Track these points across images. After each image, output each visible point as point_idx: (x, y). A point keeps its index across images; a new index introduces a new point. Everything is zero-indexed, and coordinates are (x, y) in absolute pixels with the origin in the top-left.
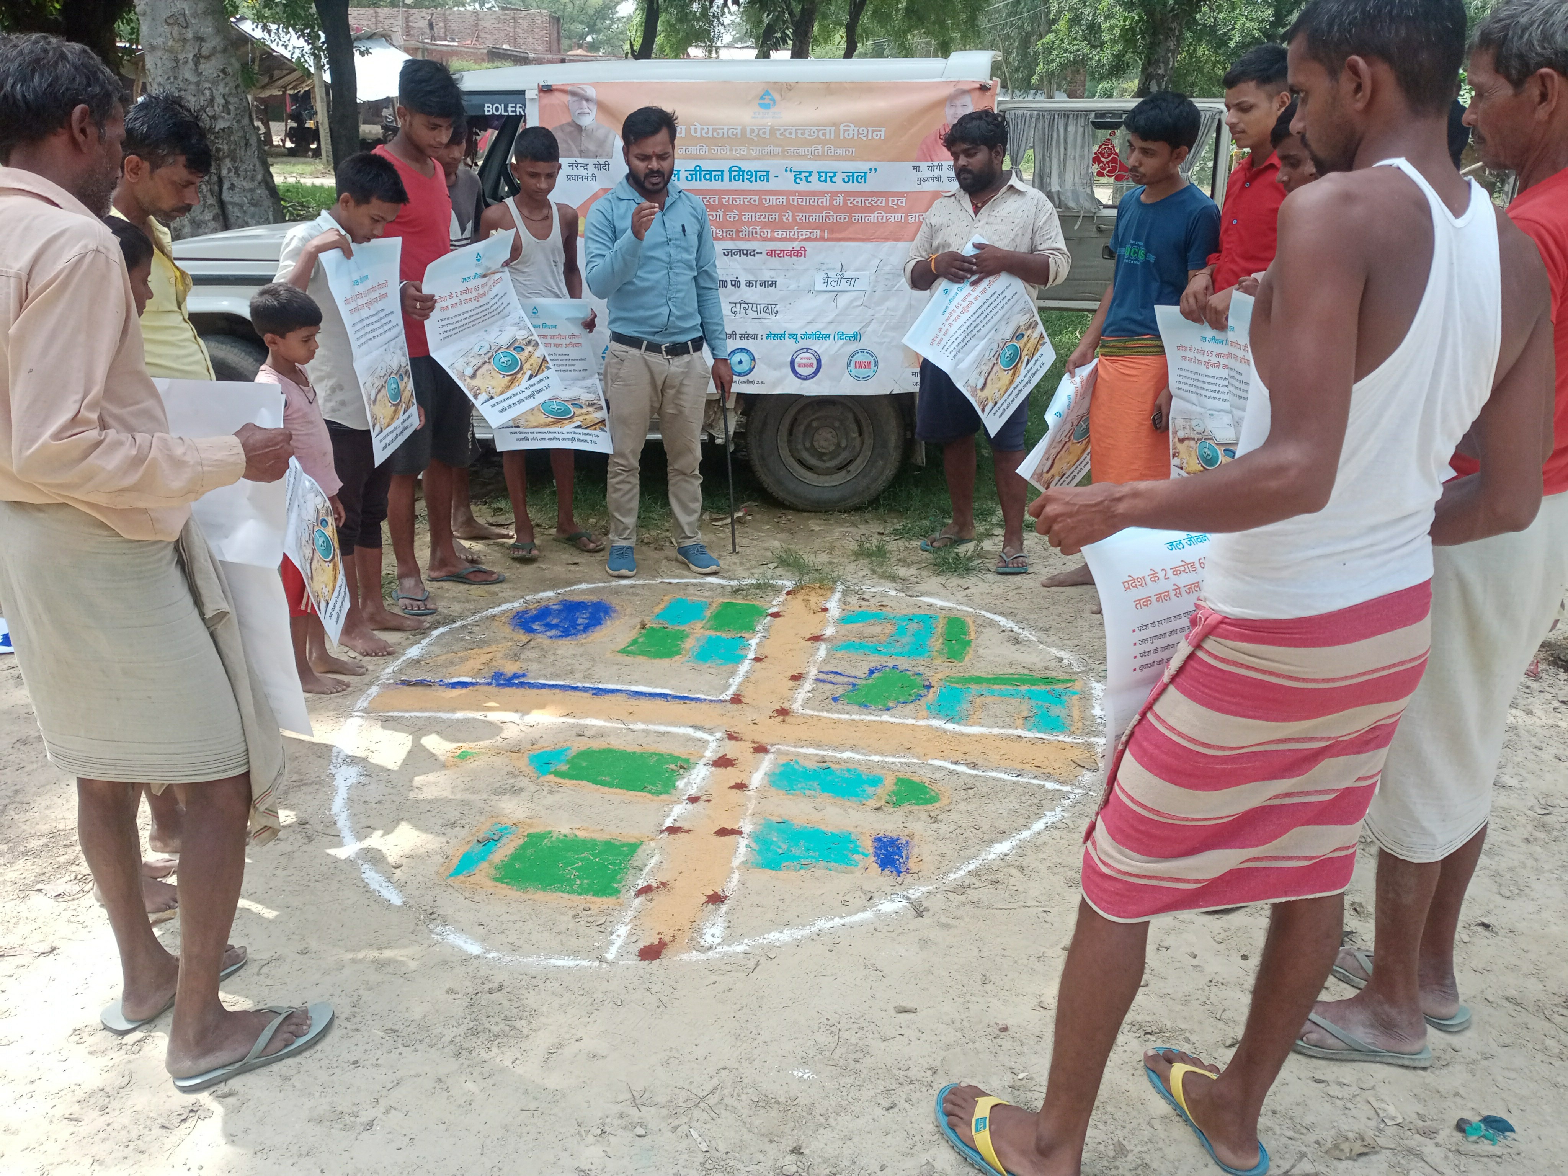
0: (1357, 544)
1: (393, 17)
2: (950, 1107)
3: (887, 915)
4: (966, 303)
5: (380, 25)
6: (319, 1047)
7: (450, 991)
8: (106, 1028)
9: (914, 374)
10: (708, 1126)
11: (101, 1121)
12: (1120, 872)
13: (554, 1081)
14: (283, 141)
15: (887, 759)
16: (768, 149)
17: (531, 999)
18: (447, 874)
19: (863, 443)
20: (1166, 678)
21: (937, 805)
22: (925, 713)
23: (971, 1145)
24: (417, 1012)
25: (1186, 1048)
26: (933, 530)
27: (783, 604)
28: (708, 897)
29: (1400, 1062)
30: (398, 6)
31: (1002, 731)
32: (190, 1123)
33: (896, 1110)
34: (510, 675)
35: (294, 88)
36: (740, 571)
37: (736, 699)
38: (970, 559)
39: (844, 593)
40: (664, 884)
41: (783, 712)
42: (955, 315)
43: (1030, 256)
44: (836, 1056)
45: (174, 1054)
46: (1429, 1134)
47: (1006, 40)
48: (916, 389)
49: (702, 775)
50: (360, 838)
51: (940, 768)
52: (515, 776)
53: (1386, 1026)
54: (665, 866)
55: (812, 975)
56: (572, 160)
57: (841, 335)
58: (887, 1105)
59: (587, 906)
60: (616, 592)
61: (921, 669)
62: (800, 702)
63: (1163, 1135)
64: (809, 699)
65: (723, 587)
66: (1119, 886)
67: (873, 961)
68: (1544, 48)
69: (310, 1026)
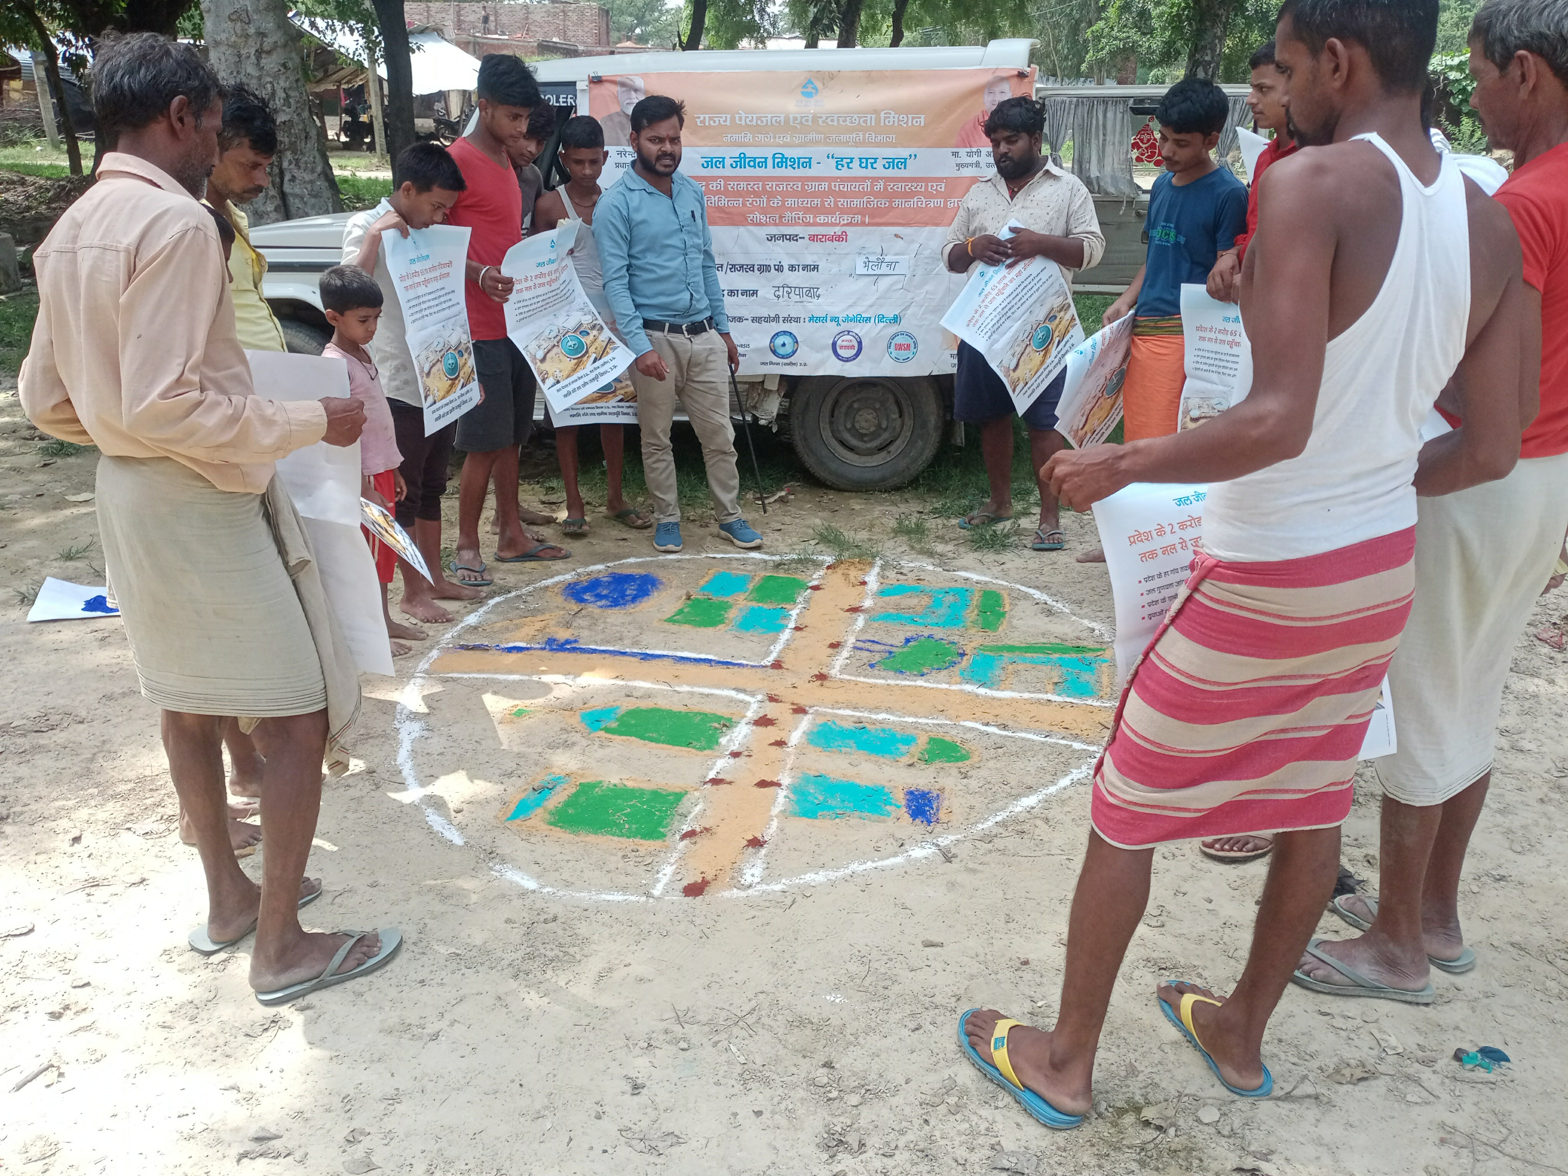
0: (1341, 491)
1: (446, 11)
2: (970, 1028)
3: (917, 860)
4: (1002, 285)
5: (431, 19)
6: (388, 968)
7: (508, 921)
8: (193, 949)
10: (746, 1042)
11: (191, 1029)
12: (1125, 801)
13: (605, 1001)
14: (338, 135)
15: (920, 721)
16: (812, 136)
17: (583, 929)
18: (505, 818)
19: (903, 425)
20: (1166, 621)
21: (968, 762)
22: (959, 680)
23: (990, 1061)
24: (478, 939)
25: (1199, 982)
26: (972, 508)
27: (823, 578)
28: (749, 841)
29: (1403, 998)
31: (1032, 695)
32: (271, 1032)
33: (922, 1031)
34: (562, 640)
35: (348, 82)
36: (782, 547)
37: (777, 665)
38: (1007, 536)
39: (883, 568)
40: (707, 829)
41: (822, 677)
42: (990, 297)
43: (1065, 240)
44: (866, 983)
45: (256, 971)
46: (1428, 1063)
47: (1055, 29)
48: (954, 370)
49: (743, 733)
50: (423, 784)
51: (971, 729)
52: (568, 732)
53: (1391, 964)
54: (708, 813)
55: (845, 912)
56: (620, 148)
57: (881, 318)
58: (913, 1027)
59: (635, 847)
60: (663, 566)
61: (956, 638)
62: (837, 668)
63: (1172, 1058)
64: (847, 665)
65: (765, 561)
66: (1124, 814)
67: (903, 901)
68: (1521, 32)
69: (380, 948)
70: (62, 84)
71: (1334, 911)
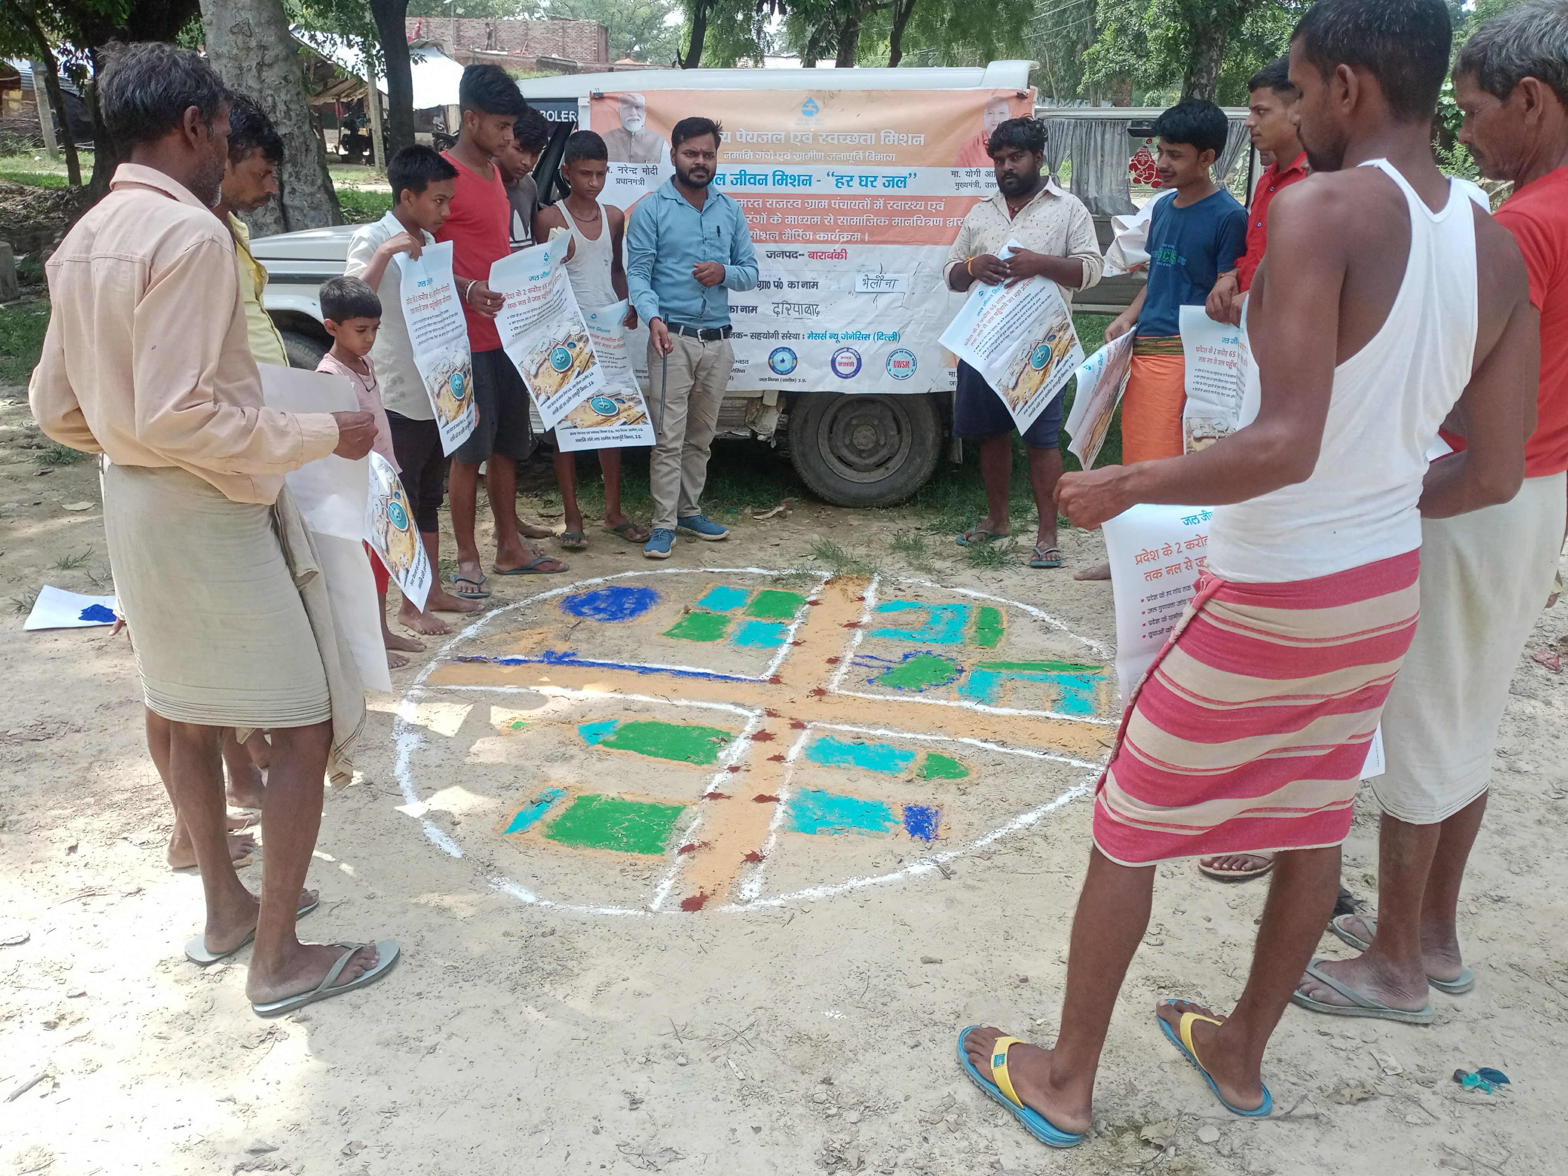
0: (1347, 513)
1: (444, 26)
2: (970, 1045)
3: (916, 876)
4: (1000, 305)
5: (431, 34)
6: (385, 980)
7: (506, 934)
8: (190, 959)
9: (951, 374)
10: (744, 1058)
11: (188, 1040)
12: (1127, 818)
13: (604, 1013)
14: (337, 148)
15: (919, 737)
16: (811, 154)
17: (581, 943)
18: (502, 831)
19: (901, 441)
20: (1171, 640)
21: (966, 779)
22: (957, 695)
23: (989, 1078)
24: (477, 950)
25: (1198, 1001)
26: (969, 525)
27: (821, 593)
28: (747, 856)
29: (1402, 1018)
30: (449, 16)
31: (1031, 712)
32: (267, 1044)
33: (921, 1048)
34: (560, 654)
35: (347, 96)
36: (781, 562)
37: (775, 680)
38: (1005, 553)
39: (881, 584)
40: (705, 844)
41: (820, 692)
42: (989, 317)
43: (1064, 260)
44: (865, 999)
45: (253, 983)
46: (1428, 1083)
47: (1051, 50)
48: (954, 388)
49: (742, 748)
50: (422, 798)
51: (971, 746)
52: (566, 745)
53: (1390, 984)
54: (707, 827)
55: (844, 928)
56: (622, 164)
57: (880, 336)
58: (912, 1044)
59: (633, 861)
60: (662, 579)
61: (954, 655)
62: (836, 683)
63: (1172, 1077)
64: (845, 680)
65: (764, 576)
66: (1126, 832)
67: (901, 917)
68: (1523, 60)
69: (378, 961)
70: (63, 96)
71: (1333, 931)
